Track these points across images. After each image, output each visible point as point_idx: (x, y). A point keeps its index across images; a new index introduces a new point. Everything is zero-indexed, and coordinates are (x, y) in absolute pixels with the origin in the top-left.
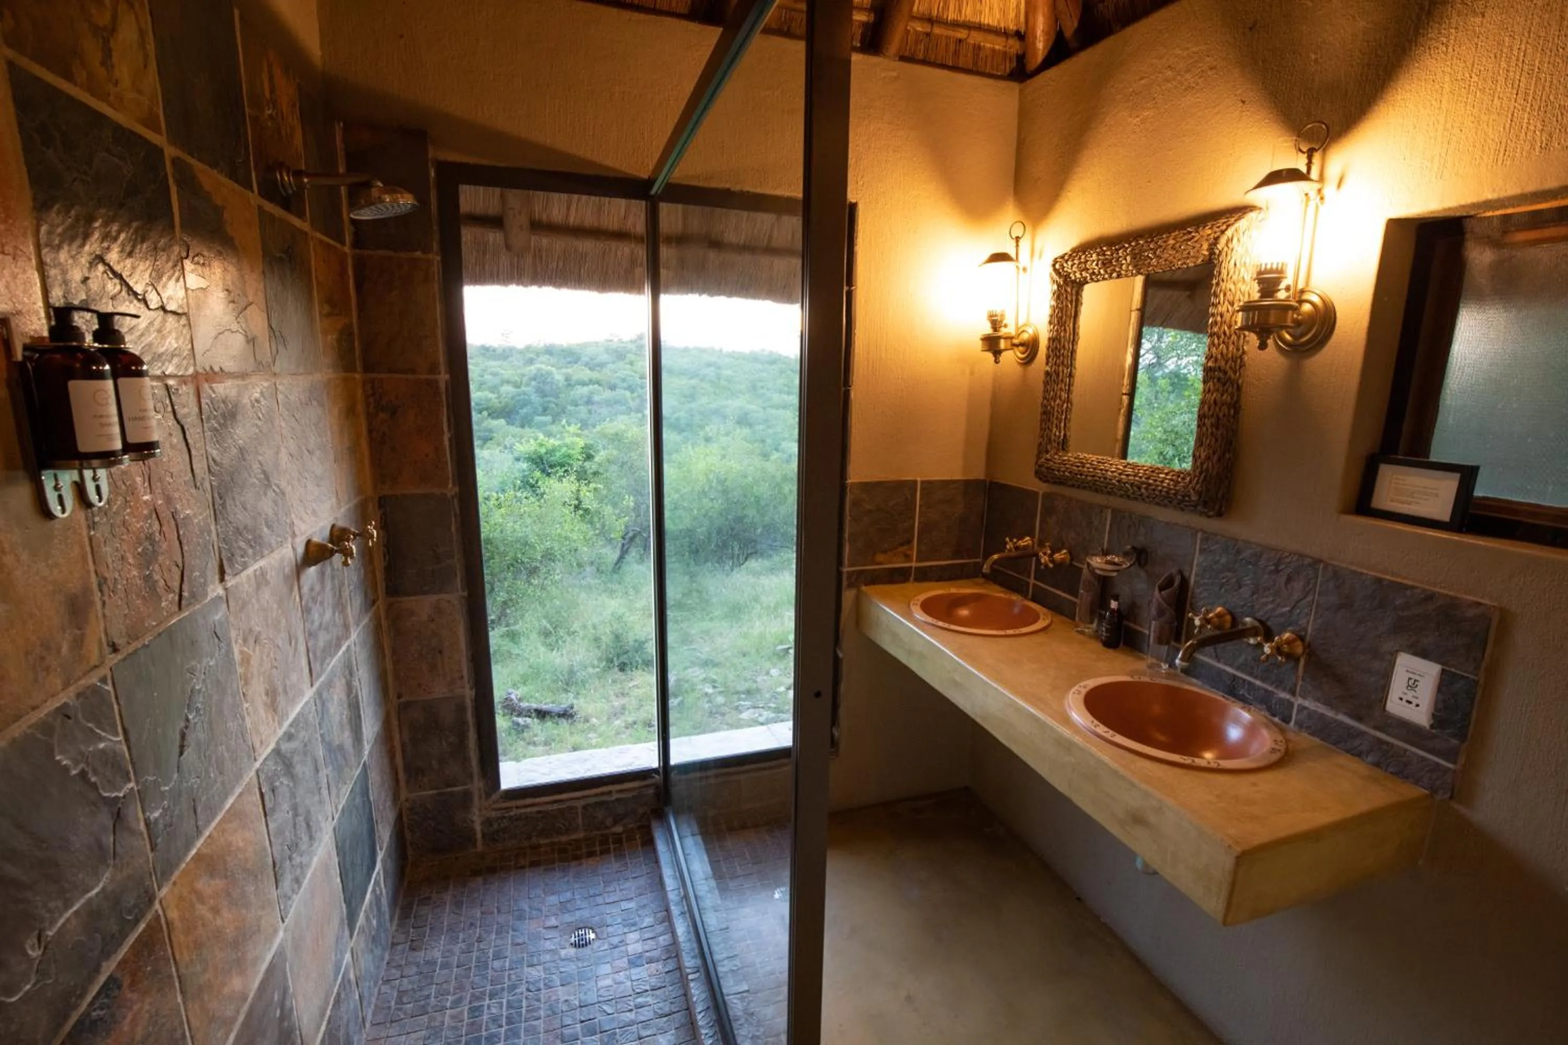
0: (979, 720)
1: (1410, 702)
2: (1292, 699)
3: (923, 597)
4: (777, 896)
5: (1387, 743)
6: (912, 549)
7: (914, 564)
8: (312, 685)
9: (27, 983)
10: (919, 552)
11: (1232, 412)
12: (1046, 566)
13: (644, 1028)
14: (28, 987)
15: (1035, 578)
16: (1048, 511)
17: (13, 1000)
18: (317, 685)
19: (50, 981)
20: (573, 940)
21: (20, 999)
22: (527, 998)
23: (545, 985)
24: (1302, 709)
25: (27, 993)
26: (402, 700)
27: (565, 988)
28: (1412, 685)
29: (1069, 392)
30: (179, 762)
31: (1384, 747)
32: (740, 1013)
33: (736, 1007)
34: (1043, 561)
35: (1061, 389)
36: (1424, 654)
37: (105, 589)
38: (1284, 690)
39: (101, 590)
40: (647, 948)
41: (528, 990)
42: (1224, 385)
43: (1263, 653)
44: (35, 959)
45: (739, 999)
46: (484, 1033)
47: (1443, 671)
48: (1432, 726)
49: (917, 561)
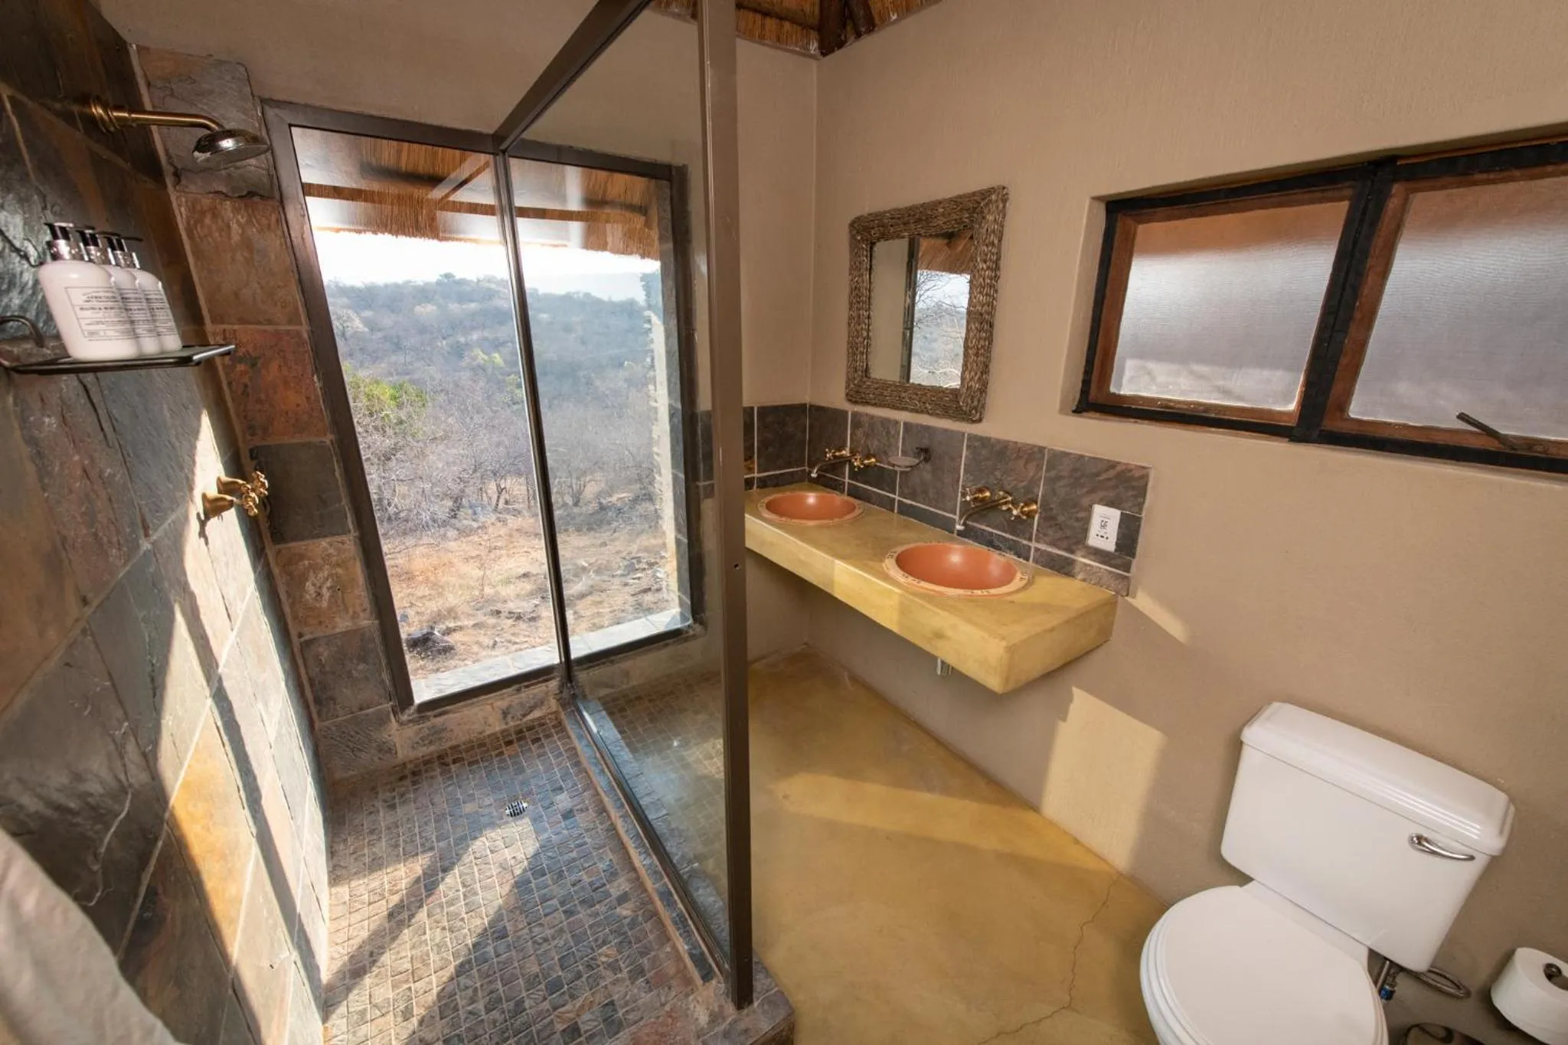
0: (821, 586)
1: (1102, 537)
2: (1030, 544)
3: (767, 500)
4: (675, 744)
5: (1089, 565)
6: (753, 463)
7: (756, 475)
8: (232, 630)
9: (97, 891)
10: (759, 465)
11: (987, 343)
12: (859, 467)
13: (585, 861)
14: (98, 894)
15: (849, 478)
16: (857, 424)
17: (92, 904)
18: (236, 630)
19: (112, 889)
20: (508, 812)
21: (97, 902)
22: (476, 864)
23: (491, 851)
24: (1037, 550)
25: (99, 898)
26: (303, 639)
27: (510, 849)
28: (1104, 526)
29: (868, 331)
30: (154, 702)
31: (1088, 568)
32: (665, 831)
33: (660, 827)
34: (855, 464)
35: (862, 329)
36: (1111, 504)
37: (67, 546)
38: (1025, 539)
39: (64, 548)
40: (575, 803)
41: (476, 858)
42: (981, 323)
43: (1012, 515)
44: (97, 871)
45: (661, 821)
46: (444, 900)
47: (1122, 514)
48: (1116, 550)
49: (758, 473)
